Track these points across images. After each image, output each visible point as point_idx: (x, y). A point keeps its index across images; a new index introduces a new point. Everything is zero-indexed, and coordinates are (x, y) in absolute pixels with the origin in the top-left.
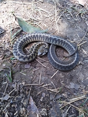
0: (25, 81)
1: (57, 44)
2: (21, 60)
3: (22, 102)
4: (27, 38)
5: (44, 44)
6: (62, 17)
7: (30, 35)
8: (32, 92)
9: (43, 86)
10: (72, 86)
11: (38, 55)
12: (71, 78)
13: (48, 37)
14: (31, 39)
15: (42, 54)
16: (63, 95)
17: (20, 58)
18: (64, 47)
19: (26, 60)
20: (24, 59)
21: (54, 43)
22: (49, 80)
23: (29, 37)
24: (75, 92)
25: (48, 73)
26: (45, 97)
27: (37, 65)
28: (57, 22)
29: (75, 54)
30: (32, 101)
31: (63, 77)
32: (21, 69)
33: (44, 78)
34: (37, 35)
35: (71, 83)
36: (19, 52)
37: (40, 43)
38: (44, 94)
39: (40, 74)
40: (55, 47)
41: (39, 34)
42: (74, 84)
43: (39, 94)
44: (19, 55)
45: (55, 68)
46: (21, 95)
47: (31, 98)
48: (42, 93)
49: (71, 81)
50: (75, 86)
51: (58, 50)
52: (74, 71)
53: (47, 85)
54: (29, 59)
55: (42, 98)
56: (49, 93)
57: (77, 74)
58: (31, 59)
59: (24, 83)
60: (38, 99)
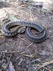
0: (8, 50)
1: (32, 26)
2: (6, 34)
3: (2, 66)
4: (12, 23)
5: (23, 27)
6: (34, 14)
7: (14, 21)
8: (12, 58)
9: (21, 53)
10: (44, 53)
11: (19, 32)
12: (43, 48)
13: (25, 22)
14: (14, 23)
15: (21, 32)
16: (37, 60)
17: (5, 33)
18: (36, 28)
19: (10, 35)
20: (9, 34)
21: (29, 26)
22: (26, 49)
23: (13, 22)
24: (46, 58)
25: (25, 44)
26: (23, 62)
27: (17, 39)
28: (31, 17)
29: (44, 31)
30: (12, 65)
31: (36, 47)
32: (5, 42)
33: (22, 47)
34: (19, 21)
35: (42, 51)
36: (5, 30)
37: (20, 26)
38: (21, 59)
39: (19, 45)
40: (30, 28)
41: (20, 21)
42: (45, 52)
43: (18, 60)
44: (5, 31)
45: (31, 41)
46: (3, 60)
47: (11, 62)
48: (20, 58)
49: (43, 49)
50: (46, 53)
51: (33, 31)
52: (44, 43)
53: (24, 52)
54: (12, 34)
55: (20, 62)
56: (25, 58)
57: (47, 45)
58: (13, 34)
59: (6, 51)
60: (17, 64)
